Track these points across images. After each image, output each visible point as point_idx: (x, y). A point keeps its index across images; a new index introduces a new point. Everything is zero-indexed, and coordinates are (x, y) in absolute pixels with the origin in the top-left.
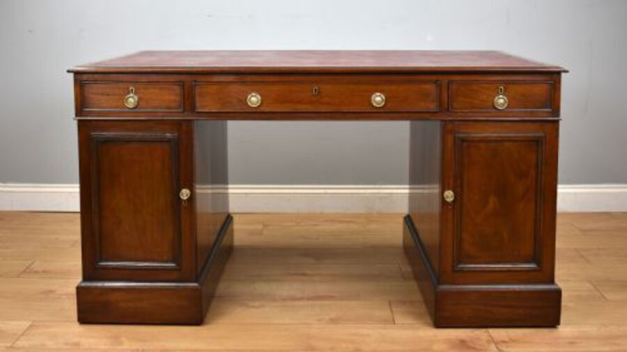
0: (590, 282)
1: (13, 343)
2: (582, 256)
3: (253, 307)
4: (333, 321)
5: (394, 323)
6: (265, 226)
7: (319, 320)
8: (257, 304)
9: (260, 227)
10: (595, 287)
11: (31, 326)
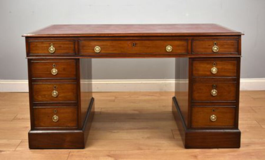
0: (256, 121)
1: (16, 149)
2: (253, 110)
3: (114, 133)
4: (148, 138)
5: (174, 138)
6: (116, 97)
7: (143, 138)
8: (115, 131)
9: (114, 98)
10: (258, 122)
11: (21, 142)
